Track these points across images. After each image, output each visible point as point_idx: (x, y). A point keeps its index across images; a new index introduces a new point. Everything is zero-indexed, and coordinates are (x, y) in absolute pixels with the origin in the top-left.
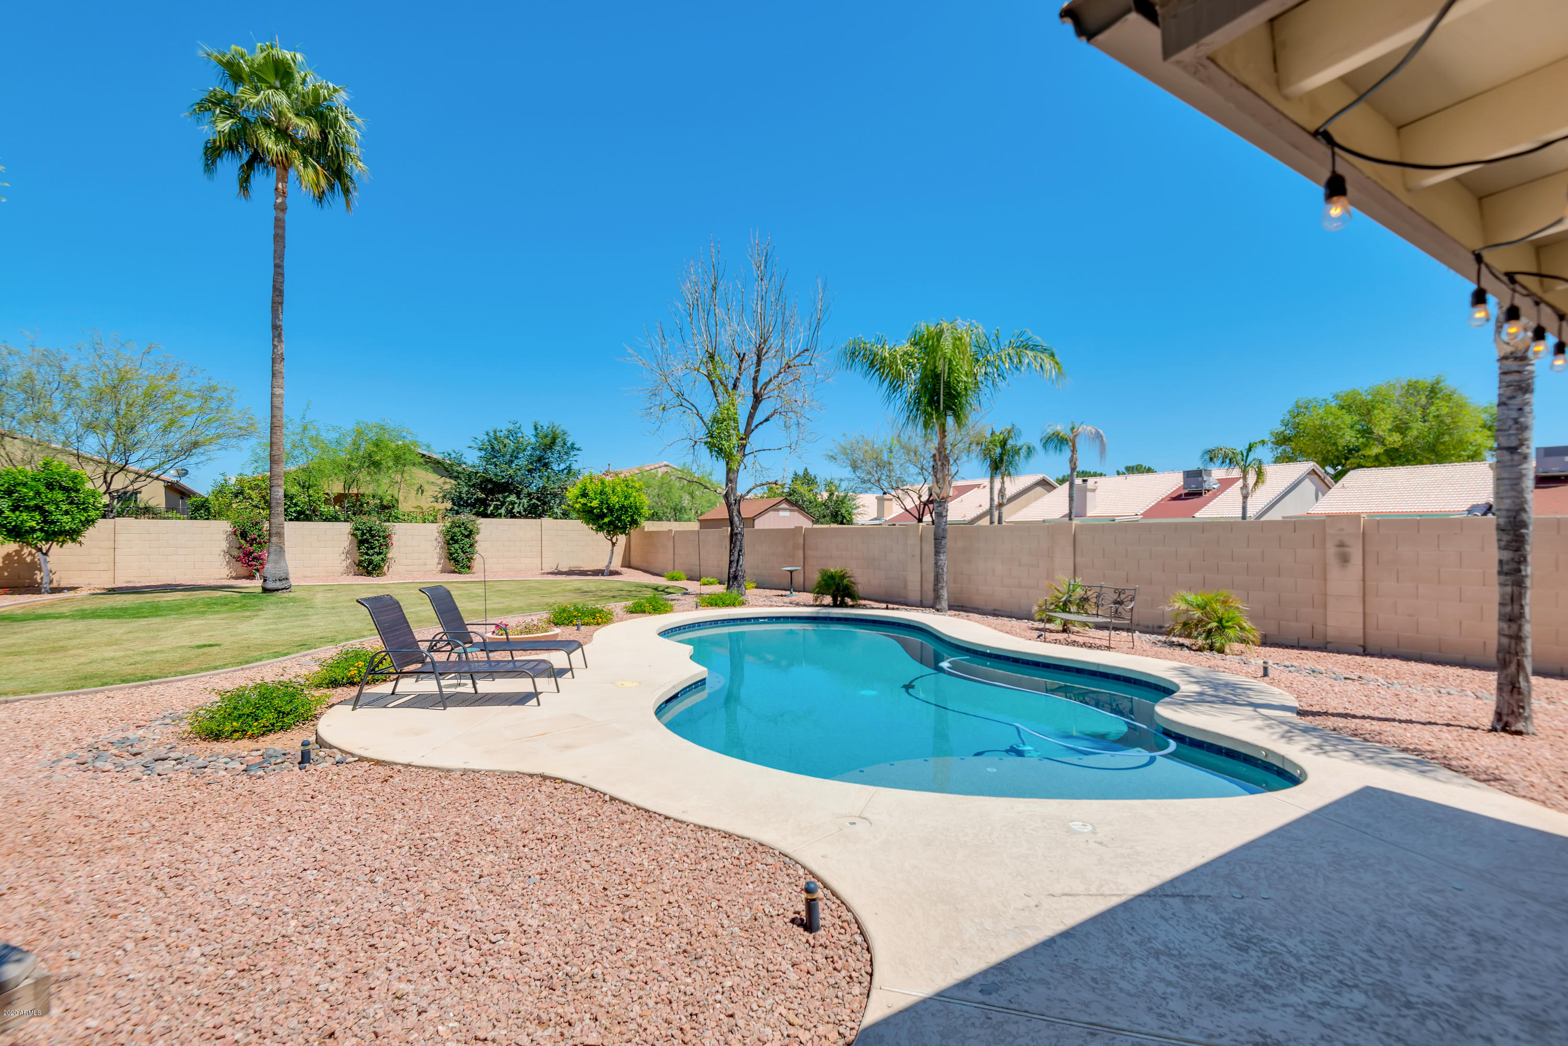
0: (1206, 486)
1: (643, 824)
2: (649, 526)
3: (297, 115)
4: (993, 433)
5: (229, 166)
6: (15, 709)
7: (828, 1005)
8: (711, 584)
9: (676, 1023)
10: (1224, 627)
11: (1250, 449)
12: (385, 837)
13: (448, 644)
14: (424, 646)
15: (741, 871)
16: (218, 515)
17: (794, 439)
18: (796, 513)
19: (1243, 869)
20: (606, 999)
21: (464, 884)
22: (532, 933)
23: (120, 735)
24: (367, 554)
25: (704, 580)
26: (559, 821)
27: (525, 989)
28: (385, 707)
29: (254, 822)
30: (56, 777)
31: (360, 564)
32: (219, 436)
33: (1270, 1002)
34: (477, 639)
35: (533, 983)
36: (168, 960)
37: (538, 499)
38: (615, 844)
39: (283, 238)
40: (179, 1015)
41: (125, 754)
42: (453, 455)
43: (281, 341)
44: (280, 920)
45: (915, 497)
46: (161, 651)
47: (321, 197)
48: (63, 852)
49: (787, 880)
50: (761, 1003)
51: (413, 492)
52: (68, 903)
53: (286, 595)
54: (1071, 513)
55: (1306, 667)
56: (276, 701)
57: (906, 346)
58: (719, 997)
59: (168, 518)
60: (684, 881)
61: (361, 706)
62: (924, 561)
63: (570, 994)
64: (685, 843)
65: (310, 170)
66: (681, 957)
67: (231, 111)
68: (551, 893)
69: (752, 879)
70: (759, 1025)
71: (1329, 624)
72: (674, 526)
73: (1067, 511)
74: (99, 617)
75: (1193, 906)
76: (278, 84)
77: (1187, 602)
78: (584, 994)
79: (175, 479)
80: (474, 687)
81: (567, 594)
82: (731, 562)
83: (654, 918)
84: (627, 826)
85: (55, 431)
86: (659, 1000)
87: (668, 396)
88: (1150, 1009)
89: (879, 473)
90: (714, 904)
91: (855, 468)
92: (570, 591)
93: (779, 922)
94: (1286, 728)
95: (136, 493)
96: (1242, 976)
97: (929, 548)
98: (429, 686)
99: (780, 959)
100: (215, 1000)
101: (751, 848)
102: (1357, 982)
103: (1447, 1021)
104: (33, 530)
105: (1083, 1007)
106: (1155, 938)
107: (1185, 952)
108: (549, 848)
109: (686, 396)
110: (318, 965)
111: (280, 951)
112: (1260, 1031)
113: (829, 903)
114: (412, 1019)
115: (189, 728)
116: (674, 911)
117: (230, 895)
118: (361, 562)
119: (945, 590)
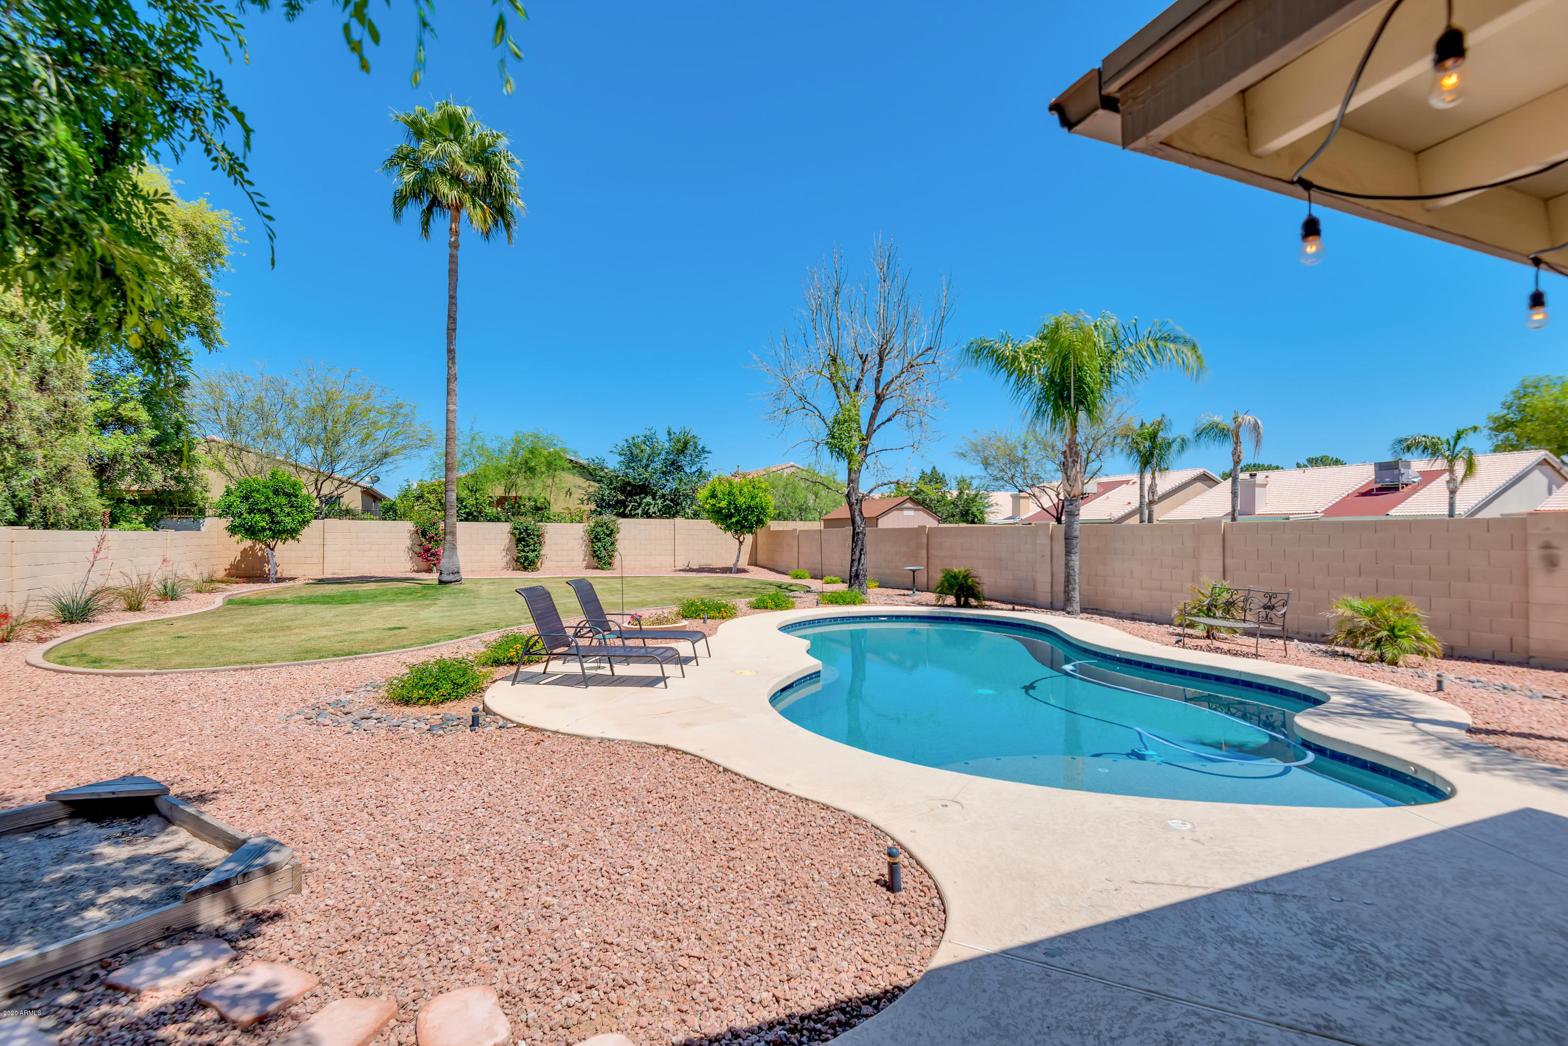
0: (1404, 479)
1: (751, 792)
2: (775, 526)
3: (467, 162)
4: (1142, 425)
5: (413, 212)
6: (258, 675)
7: (901, 951)
8: (834, 582)
9: (766, 949)
10: (1397, 637)
11: (1458, 437)
12: (537, 788)
13: (590, 631)
14: (570, 632)
15: (835, 838)
16: (403, 517)
17: (917, 438)
18: (921, 513)
19: (1351, 875)
20: (709, 925)
21: (598, 829)
22: (652, 869)
23: (334, 698)
24: (524, 551)
25: (827, 578)
26: (679, 785)
27: (645, 911)
28: (538, 683)
29: (437, 770)
30: (291, 728)
31: (517, 560)
32: (404, 448)
33: (1344, 993)
34: (615, 628)
35: (651, 908)
36: (378, 865)
37: (672, 500)
38: (725, 807)
39: (456, 272)
40: (388, 903)
41: (339, 713)
42: (597, 461)
43: (454, 363)
44: (458, 844)
45: (1053, 495)
46: (362, 632)
47: (487, 234)
48: (300, 783)
49: (876, 848)
50: (841, 942)
51: (562, 495)
52: (306, 819)
53: (457, 587)
54: (1234, 510)
55: (1497, 683)
56: (452, 674)
57: (1033, 341)
58: (805, 934)
59: (364, 519)
60: (783, 841)
61: (519, 682)
62: (1054, 562)
63: (680, 918)
64: (788, 810)
65: (478, 210)
66: (775, 901)
67: (415, 164)
68: (669, 841)
69: (844, 845)
70: (837, 959)
71: (1531, 635)
72: (799, 525)
73: (1229, 509)
74: (313, 602)
75: (1283, 904)
76: (452, 137)
77: (1352, 608)
78: (692, 920)
79: (369, 485)
80: (612, 670)
81: (697, 590)
82: (853, 561)
83: (755, 868)
84: (736, 793)
85: (279, 445)
86: (753, 930)
87: (791, 400)
88: (1213, 985)
89: (1013, 470)
90: (808, 862)
91: (986, 464)
92: (699, 587)
93: (865, 881)
94: (1445, 744)
95: (339, 497)
96: (1320, 968)
97: (1060, 548)
98: (573, 667)
99: (862, 910)
100: (413, 895)
101: (846, 820)
102: (1449, 987)
103: (1546, 1032)
104: (264, 529)
105: (1144, 977)
106: (1234, 928)
107: (1263, 943)
108: (669, 806)
109: (808, 399)
110: (486, 879)
111: (458, 866)
112: (1325, 1016)
113: (912, 870)
114: (556, 923)
115: (386, 695)
116: (772, 864)
117: (420, 822)
118: (518, 558)
119: (1077, 592)
